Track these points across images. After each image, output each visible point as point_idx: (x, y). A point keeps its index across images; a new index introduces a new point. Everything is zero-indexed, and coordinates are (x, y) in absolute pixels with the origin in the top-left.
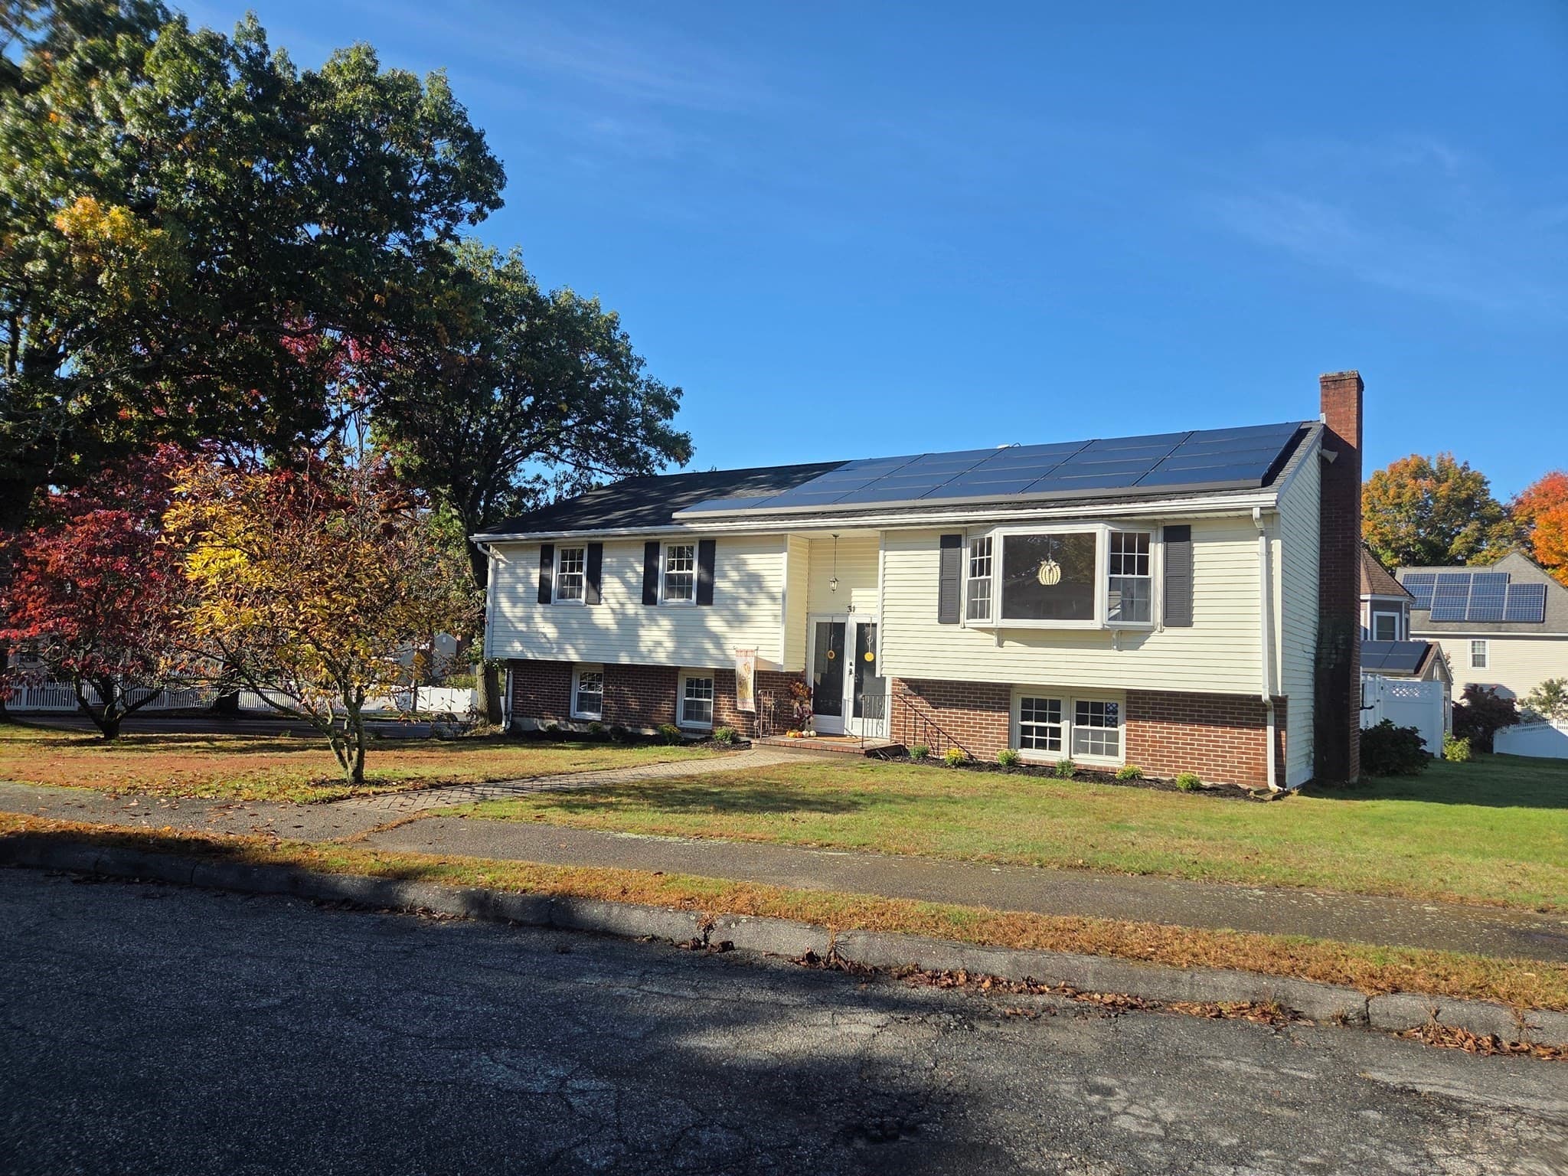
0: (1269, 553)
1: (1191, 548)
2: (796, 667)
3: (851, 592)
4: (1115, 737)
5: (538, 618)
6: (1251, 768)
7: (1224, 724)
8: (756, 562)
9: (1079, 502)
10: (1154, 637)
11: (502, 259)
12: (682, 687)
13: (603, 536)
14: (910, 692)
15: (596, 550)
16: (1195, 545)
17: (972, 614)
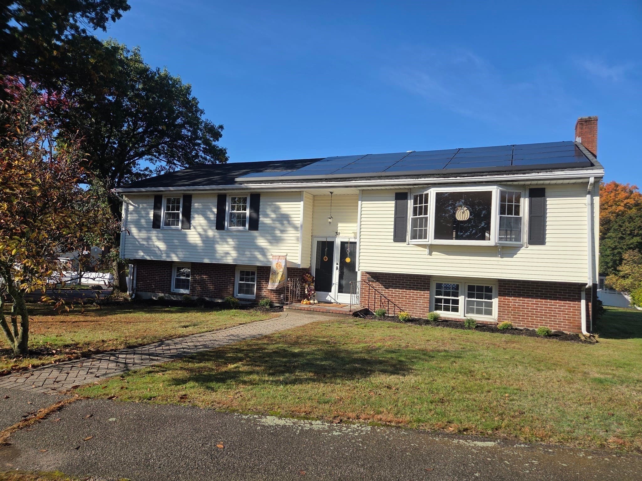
0: (592, 204)
1: (545, 201)
2: (306, 266)
3: (338, 224)
4: (490, 305)
5: (154, 238)
6: (571, 323)
7: (555, 299)
8: (286, 207)
9: (482, 174)
10: (522, 251)
11: (129, 51)
12: (238, 276)
13: (193, 190)
14: (372, 279)
15: (188, 199)
16: (548, 199)
17: (414, 237)
